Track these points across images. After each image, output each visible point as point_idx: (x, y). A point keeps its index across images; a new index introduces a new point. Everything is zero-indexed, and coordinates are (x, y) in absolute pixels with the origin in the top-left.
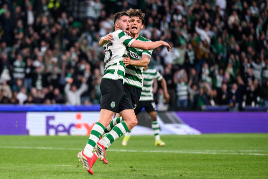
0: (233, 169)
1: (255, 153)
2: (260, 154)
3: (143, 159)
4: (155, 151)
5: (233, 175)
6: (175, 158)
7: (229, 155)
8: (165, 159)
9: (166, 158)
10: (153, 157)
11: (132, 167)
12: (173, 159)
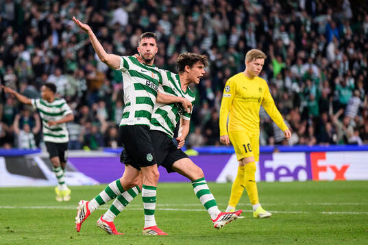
0: (138, 228)
1: (166, 207)
2: (172, 209)
3: (23, 218)
4: (38, 207)
5: (138, 236)
6: (64, 216)
7: (132, 211)
8: (51, 218)
9: (52, 215)
10: (35, 215)
11: (8, 228)
12: (62, 217)
